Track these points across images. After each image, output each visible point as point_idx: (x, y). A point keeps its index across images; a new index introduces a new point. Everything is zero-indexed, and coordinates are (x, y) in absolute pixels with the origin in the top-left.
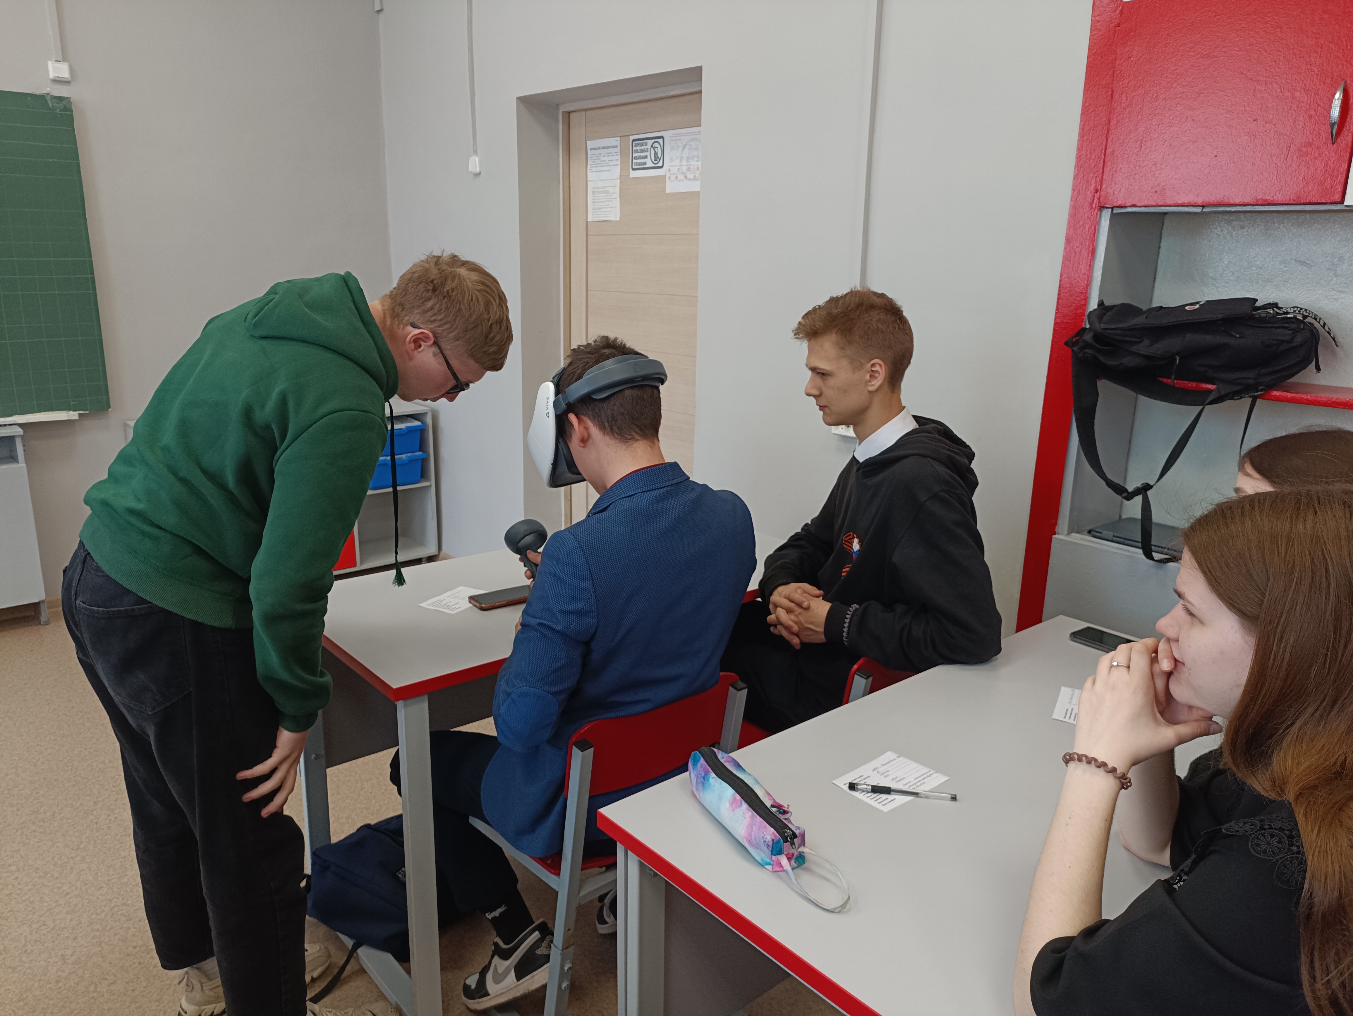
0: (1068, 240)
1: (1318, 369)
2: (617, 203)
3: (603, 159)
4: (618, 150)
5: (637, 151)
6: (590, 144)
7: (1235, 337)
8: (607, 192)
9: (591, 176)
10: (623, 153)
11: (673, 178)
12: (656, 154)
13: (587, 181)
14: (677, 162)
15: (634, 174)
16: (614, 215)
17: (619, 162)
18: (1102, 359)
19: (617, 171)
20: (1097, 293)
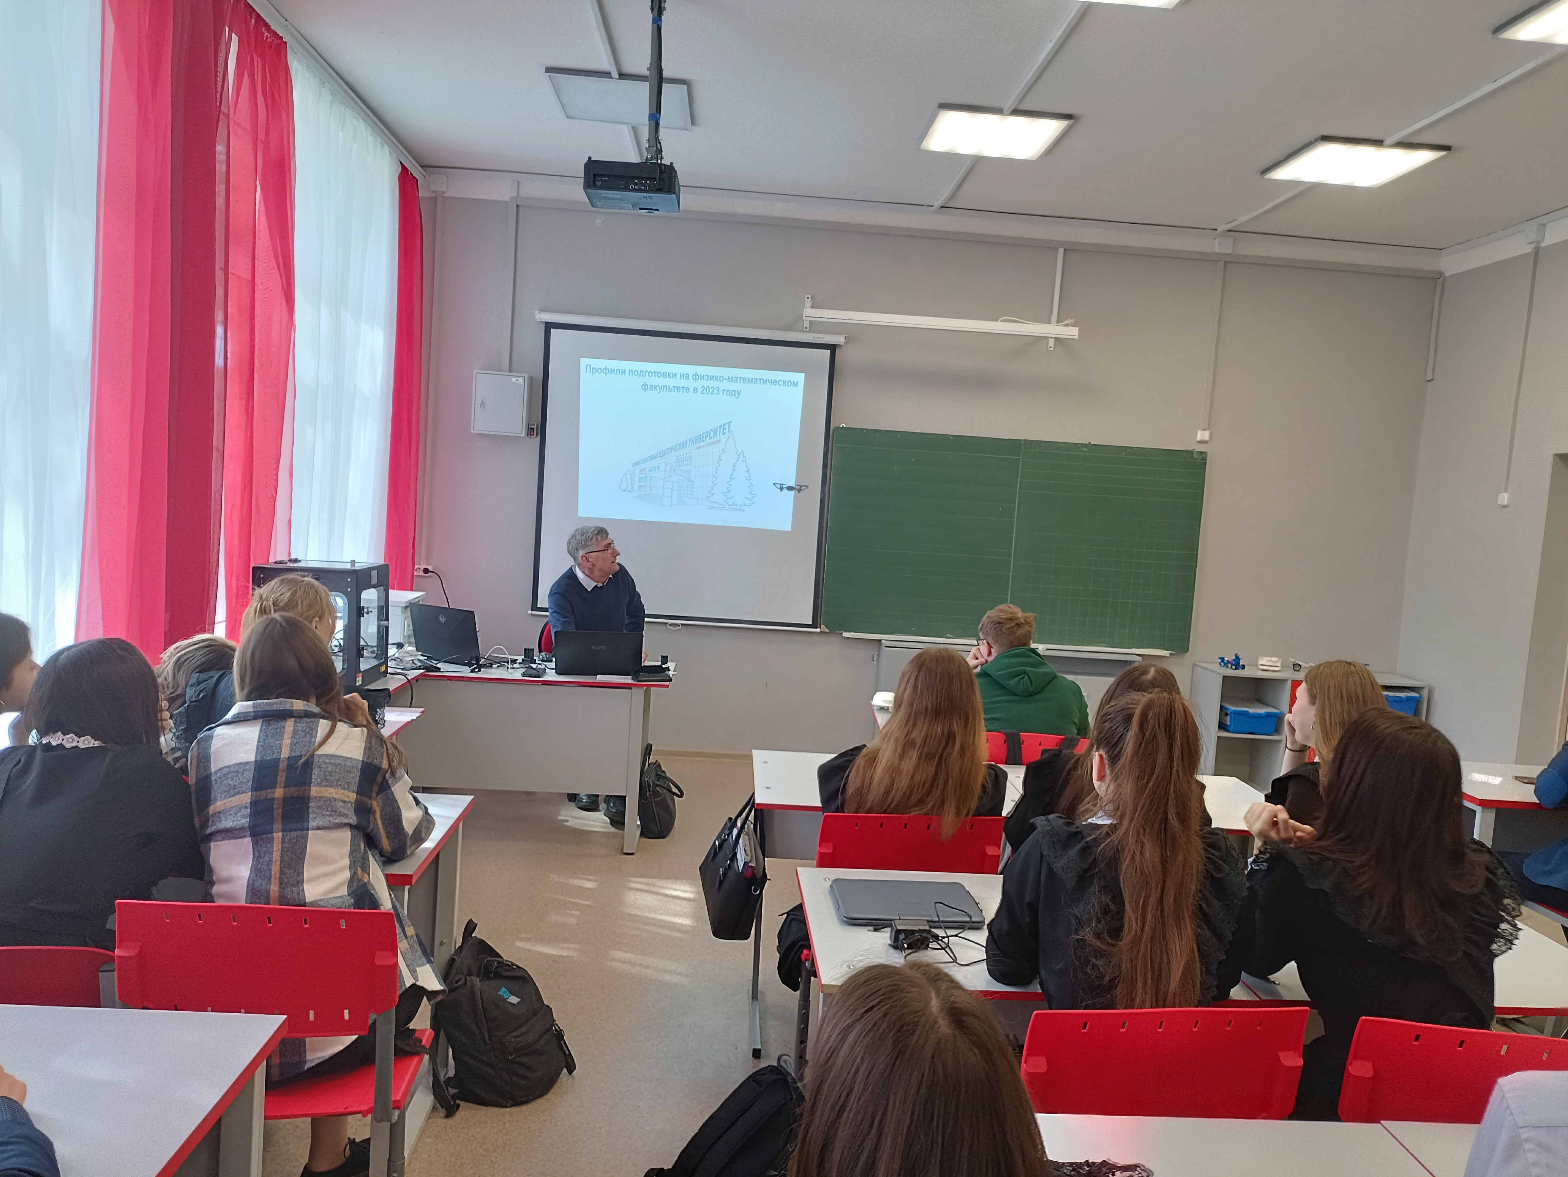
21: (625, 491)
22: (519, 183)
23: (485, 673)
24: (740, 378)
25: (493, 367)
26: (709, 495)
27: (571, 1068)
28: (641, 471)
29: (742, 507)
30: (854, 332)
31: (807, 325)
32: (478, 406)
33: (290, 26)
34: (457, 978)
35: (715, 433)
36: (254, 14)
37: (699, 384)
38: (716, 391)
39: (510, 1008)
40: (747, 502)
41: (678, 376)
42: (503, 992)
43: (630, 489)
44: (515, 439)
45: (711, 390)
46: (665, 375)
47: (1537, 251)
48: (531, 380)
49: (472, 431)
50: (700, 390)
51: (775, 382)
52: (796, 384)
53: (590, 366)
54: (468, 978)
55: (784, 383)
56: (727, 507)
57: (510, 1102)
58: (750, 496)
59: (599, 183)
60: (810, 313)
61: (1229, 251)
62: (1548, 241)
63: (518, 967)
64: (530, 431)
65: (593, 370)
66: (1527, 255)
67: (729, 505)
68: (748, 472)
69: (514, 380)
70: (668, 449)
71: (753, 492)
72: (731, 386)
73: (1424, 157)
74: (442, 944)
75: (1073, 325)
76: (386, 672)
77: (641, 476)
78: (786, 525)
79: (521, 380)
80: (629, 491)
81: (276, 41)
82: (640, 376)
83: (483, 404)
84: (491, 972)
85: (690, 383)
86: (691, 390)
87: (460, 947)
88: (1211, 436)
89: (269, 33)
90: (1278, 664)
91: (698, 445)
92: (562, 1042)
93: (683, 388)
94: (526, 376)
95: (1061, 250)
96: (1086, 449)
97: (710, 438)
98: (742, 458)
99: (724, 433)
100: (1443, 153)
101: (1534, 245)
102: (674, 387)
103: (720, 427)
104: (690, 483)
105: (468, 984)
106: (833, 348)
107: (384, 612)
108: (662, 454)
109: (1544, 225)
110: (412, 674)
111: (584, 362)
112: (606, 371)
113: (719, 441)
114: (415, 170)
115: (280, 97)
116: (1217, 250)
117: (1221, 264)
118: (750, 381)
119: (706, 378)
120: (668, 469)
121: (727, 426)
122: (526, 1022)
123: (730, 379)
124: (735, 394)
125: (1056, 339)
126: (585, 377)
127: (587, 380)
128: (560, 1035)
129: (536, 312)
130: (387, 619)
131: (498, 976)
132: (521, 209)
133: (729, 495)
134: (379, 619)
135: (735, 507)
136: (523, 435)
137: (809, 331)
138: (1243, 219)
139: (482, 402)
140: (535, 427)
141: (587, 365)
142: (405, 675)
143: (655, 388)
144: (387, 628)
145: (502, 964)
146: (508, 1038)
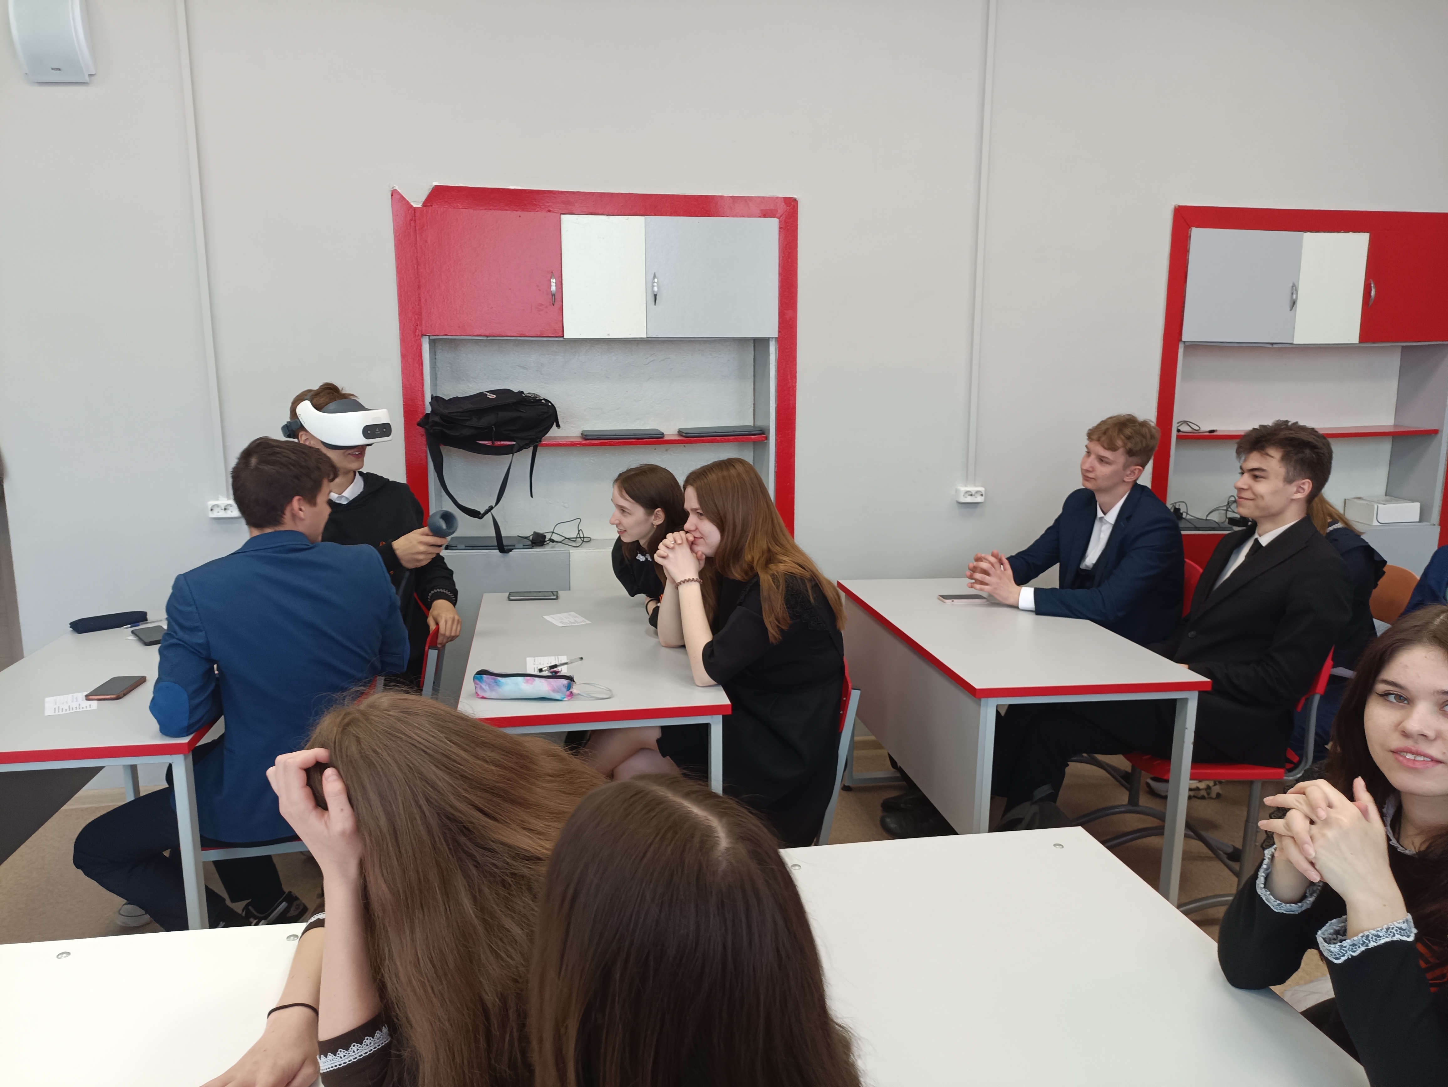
0: (403, 356)
1: (558, 426)
7: (523, 412)
18: (447, 431)
20: (429, 390)
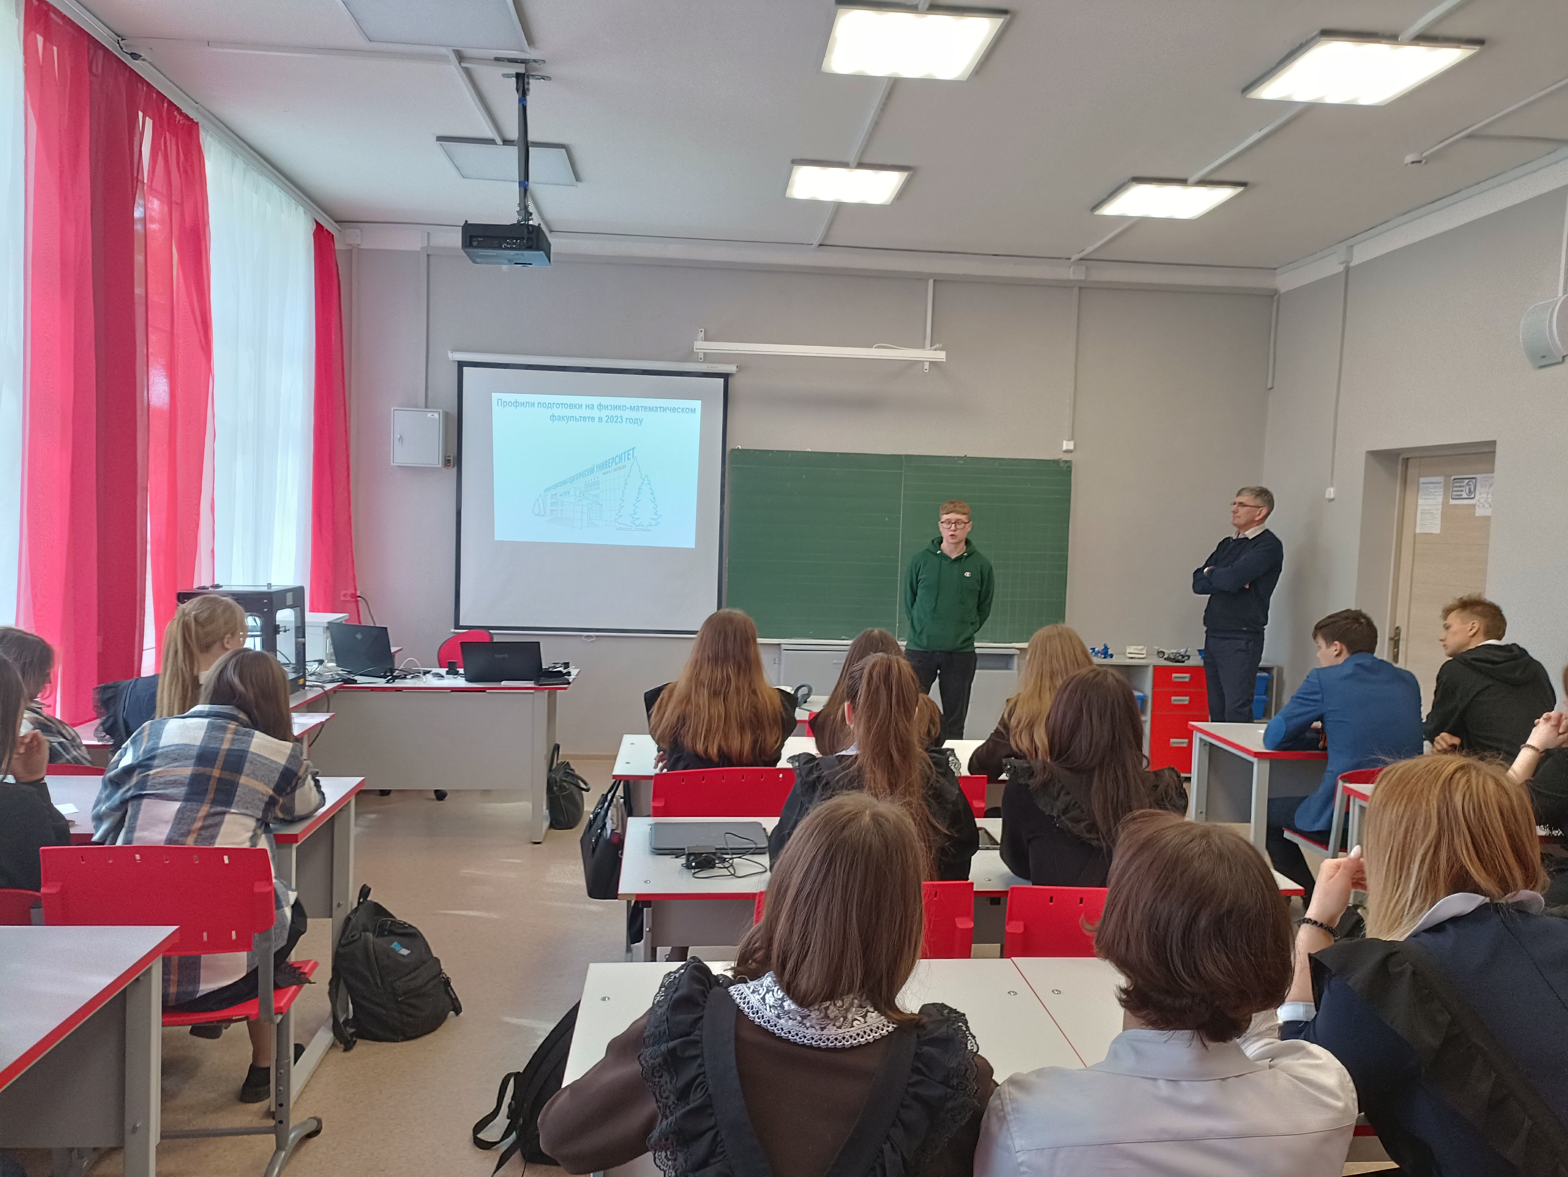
2: (1438, 521)
3: (1430, 490)
4: (1442, 485)
5: (1456, 487)
6: (1422, 480)
8: (1432, 513)
9: (1420, 502)
10: (1446, 487)
11: (1481, 506)
12: (1470, 489)
13: (1417, 505)
14: (1484, 496)
15: (1452, 502)
16: (1436, 530)
17: (1442, 493)
19: (1440, 499)
21: (538, 515)
22: (429, 234)
23: (398, 684)
24: (642, 407)
25: (410, 404)
26: (617, 517)
27: (458, 1010)
28: (552, 496)
29: (648, 527)
30: (745, 362)
31: (701, 356)
32: (396, 441)
33: (201, 109)
34: (353, 934)
35: (621, 459)
36: (166, 100)
37: (604, 413)
38: (619, 419)
39: (402, 959)
40: (653, 523)
41: (584, 406)
42: (395, 945)
43: (542, 513)
44: (433, 470)
45: (615, 419)
46: (571, 406)
47: (1347, 270)
48: (446, 415)
49: (392, 464)
50: (605, 419)
51: (674, 410)
52: (693, 411)
53: (501, 400)
54: (363, 934)
55: (683, 410)
56: (634, 527)
57: (401, 1037)
58: (655, 517)
59: (475, 244)
60: (701, 346)
61: (1083, 278)
62: (1356, 261)
63: (410, 926)
64: (447, 462)
65: (505, 404)
66: (1338, 275)
67: (636, 526)
68: (653, 494)
69: (429, 415)
70: (577, 475)
71: (658, 513)
72: (634, 415)
73: (1224, 194)
74: (339, 905)
75: (941, 349)
76: (304, 686)
77: (553, 501)
78: (690, 542)
79: (436, 415)
80: (541, 515)
81: (188, 123)
82: (548, 407)
83: (401, 439)
84: (385, 930)
85: (596, 413)
86: (597, 420)
87: (356, 908)
88: (1075, 445)
89: (181, 116)
90: (1144, 652)
91: (605, 471)
92: (449, 988)
93: (589, 417)
94: (441, 411)
95: (931, 282)
96: (962, 462)
97: (616, 464)
98: (646, 482)
99: (629, 459)
100: (1240, 189)
101: (1344, 265)
102: (581, 417)
103: (625, 453)
104: (598, 506)
105: (362, 938)
106: (726, 376)
107: (301, 630)
108: (572, 480)
109: (1352, 246)
110: (329, 686)
111: (495, 396)
112: (516, 404)
113: (624, 467)
114: (329, 226)
115: (193, 172)
116: (1072, 277)
117: (1076, 290)
118: (651, 409)
119: (609, 407)
120: (578, 493)
121: (631, 452)
122: (415, 970)
123: (632, 408)
124: (638, 421)
125: (931, 362)
126: (496, 409)
127: (499, 413)
128: (447, 982)
129: (449, 352)
130: (304, 637)
131: (391, 933)
132: (432, 258)
133: (636, 516)
134: (297, 637)
135: (642, 527)
136: (440, 466)
137: (704, 362)
138: (1090, 249)
139: (401, 437)
140: (451, 458)
141: (498, 400)
142: (322, 687)
143: (563, 418)
144: (304, 644)
145: (396, 923)
146: (398, 983)
